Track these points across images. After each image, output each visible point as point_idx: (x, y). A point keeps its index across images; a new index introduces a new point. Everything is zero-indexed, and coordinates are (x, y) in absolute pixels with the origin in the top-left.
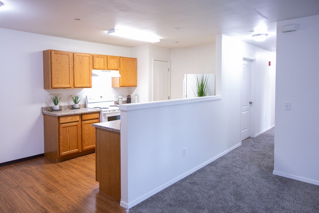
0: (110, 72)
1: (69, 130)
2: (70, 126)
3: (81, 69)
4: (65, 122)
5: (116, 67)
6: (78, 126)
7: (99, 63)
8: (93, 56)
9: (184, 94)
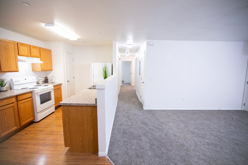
0: (33, 59)
1: (5, 112)
2: (7, 109)
3: (7, 54)
5: (37, 55)
6: (14, 106)
7: (23, 50)
8: (17, 43)
9: (91, 75)
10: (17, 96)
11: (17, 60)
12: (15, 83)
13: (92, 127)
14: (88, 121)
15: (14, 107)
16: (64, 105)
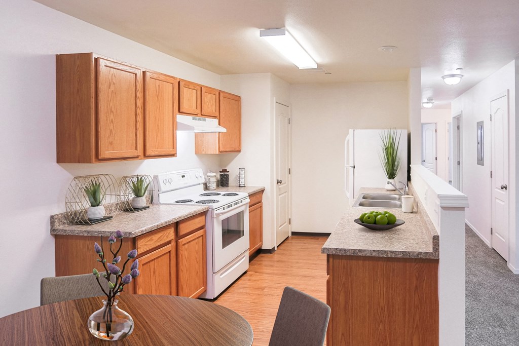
0: (205, 120)
1: (154, 269)
2: (157, 258)
4: (148, 249)
5: (213, 111)
6: (171, 253)
7: (189, 100)
8: (179, 82)
9: (348, 163)
10: (177, 225)
11: (174, 126)
12: (163, 188)
13: (417, 326)
14: (407, 306)
15: (170, 256)
16: (338, 253)
